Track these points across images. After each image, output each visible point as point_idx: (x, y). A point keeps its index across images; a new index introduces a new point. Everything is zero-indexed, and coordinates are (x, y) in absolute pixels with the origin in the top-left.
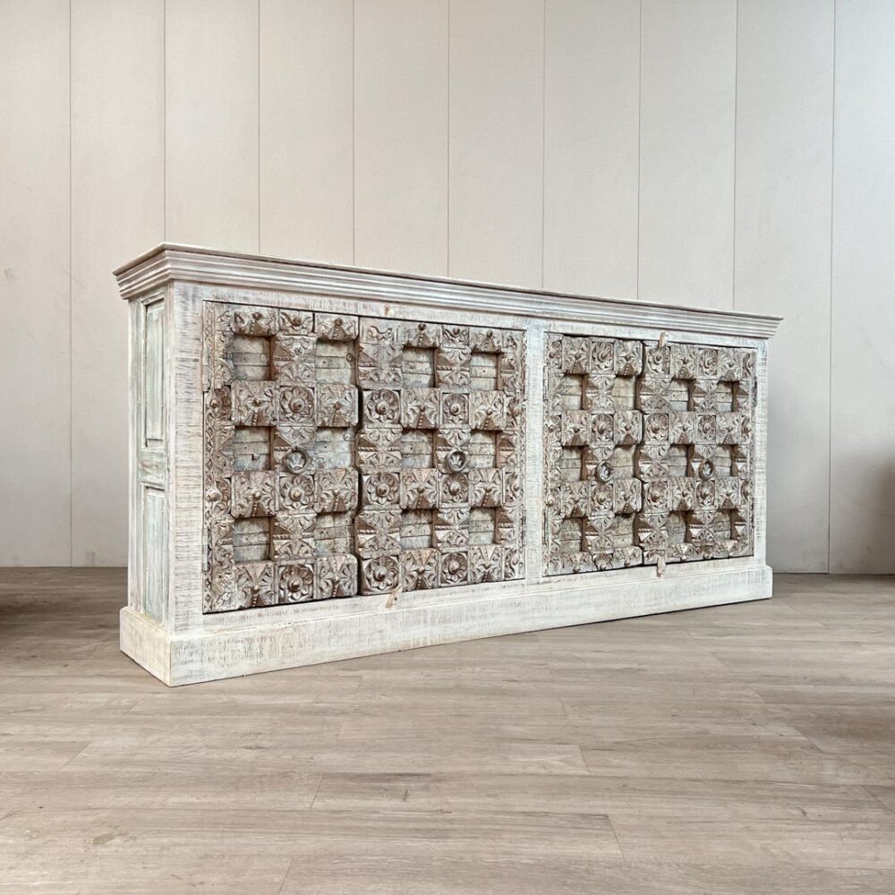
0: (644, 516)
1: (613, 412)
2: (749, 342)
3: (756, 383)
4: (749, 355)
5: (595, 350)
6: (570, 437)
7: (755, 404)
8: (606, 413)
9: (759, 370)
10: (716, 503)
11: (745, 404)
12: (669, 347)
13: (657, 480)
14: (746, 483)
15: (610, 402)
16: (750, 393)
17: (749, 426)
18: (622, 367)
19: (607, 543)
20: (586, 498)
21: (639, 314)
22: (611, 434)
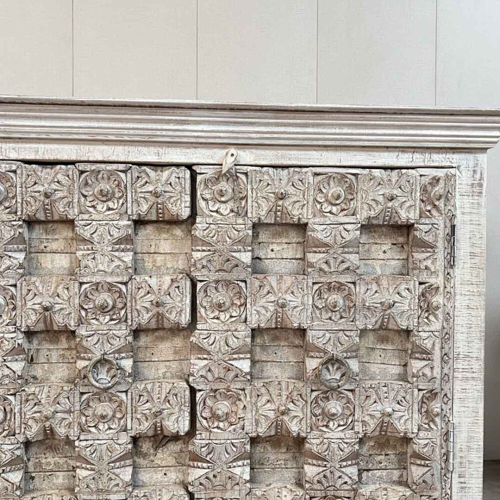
0: (194, 444)
1: (125, 279)
2: (438, 159)
3: (453, 227)
4: (436, 180)
5: (87, 184)
6: (34, 318)
7: (451, 262)
8: (109, 280)
9: (462, 203)
10: (359, 427)
11: (429, 263)
12: (246, 174)
13: (221, 386)
14: (432, 395)
15: (117, 262)
16: (440, 244)
17: (438, 299)
18: (145, 207)
19: (113, 483)
20: (69, 412)
21: (168, 122)
22: (123, 312)
